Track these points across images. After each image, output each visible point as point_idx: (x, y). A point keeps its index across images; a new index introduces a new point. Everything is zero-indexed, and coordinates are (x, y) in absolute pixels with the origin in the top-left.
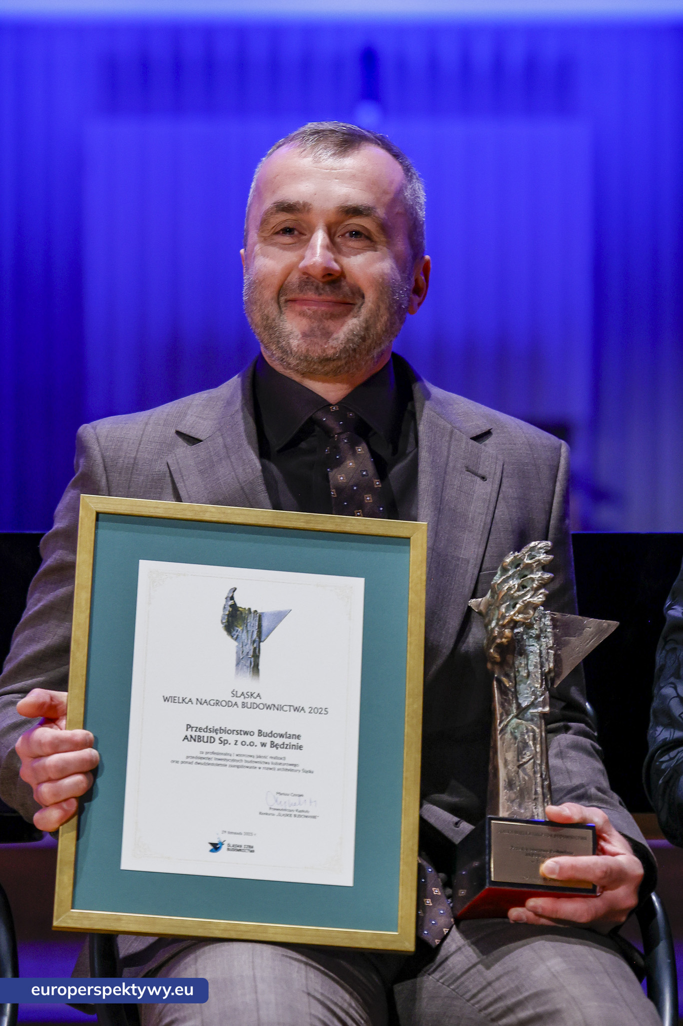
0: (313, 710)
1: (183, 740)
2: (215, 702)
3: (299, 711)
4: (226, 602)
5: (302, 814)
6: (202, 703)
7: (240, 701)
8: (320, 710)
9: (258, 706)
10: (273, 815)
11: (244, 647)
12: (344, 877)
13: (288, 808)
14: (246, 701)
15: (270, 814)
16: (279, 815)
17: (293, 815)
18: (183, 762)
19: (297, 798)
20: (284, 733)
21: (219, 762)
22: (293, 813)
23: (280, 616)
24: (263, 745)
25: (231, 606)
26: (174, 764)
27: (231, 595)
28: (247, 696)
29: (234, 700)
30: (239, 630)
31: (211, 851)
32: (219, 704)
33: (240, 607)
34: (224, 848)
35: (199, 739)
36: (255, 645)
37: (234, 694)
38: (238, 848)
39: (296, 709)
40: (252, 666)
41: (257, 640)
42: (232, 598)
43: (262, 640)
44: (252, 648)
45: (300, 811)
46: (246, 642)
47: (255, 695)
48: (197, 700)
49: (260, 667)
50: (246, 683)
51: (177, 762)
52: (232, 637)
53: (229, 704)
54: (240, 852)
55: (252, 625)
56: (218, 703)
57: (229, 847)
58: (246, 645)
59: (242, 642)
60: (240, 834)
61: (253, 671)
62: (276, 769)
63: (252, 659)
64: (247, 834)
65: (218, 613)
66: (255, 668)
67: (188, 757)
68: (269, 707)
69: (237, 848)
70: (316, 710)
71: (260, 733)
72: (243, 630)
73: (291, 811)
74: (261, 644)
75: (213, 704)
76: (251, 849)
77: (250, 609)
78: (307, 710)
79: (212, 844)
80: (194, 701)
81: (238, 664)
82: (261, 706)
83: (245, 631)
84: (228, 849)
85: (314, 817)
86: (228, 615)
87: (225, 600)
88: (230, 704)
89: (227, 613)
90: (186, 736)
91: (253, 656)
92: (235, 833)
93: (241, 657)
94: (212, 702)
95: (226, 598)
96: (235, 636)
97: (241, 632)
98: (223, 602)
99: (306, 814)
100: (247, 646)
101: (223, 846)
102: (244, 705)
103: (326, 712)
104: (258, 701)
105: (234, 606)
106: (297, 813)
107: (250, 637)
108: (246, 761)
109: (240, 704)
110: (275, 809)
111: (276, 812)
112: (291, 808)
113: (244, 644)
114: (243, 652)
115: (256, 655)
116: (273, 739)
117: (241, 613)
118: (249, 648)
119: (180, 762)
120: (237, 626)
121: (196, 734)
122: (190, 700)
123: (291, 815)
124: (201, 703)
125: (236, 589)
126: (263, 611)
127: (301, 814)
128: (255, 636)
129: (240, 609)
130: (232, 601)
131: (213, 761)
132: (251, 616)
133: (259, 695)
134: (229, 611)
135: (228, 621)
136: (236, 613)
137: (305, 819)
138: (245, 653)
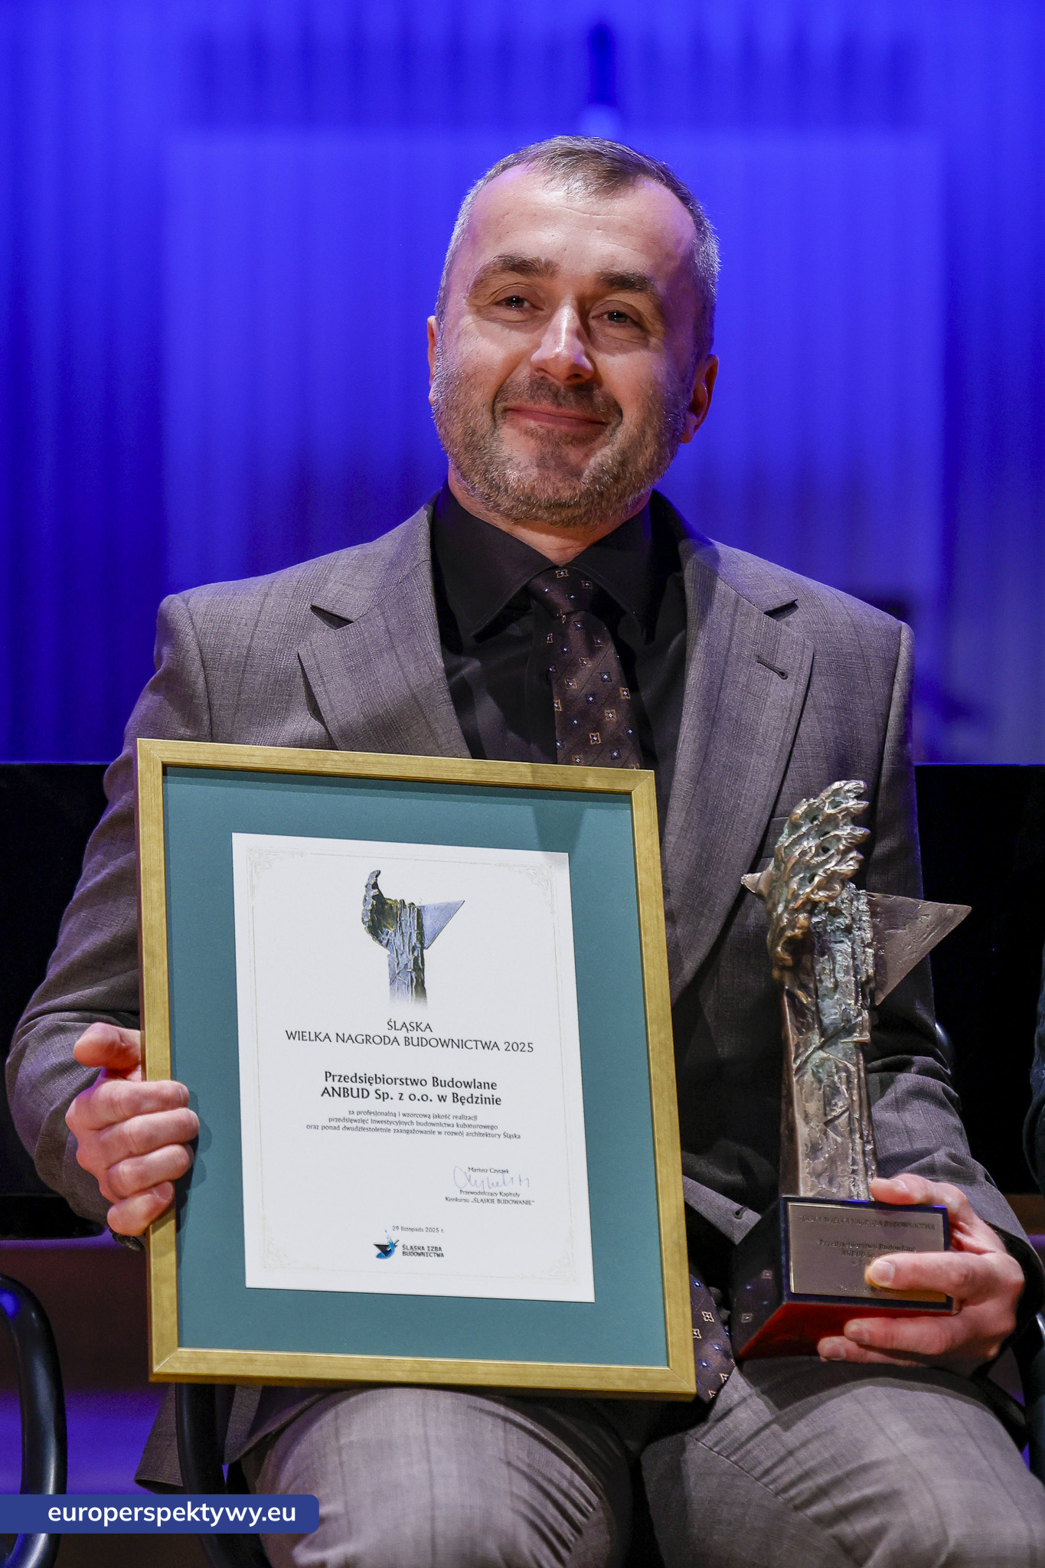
0: (512, 1047)
1: (322, 1095)
2: (364, 1038)
3: (490, 1048)
4: (367, 892)
5: (511, 1199)
6: (346, 1039)
7: (401, 1035)
8: (521, 1047)
9: (429, 1042)
10: (466, 1201)
11: (399, 956)
12: (581, 1288)
13: (487, 1190)
14: (410, 1035)
15: (461, 1200)
16: (476, 1200)
17: (496, 1201)
18: (324, 1127)
19: (500, 1175)
20: (470, 1080)
21: (379, 1126)
22: (496, 1198)
23: (448, 911)
24: (442, 1099)
25: (373, 897)
26: (313, 1130)
27: (373, 882)
28: (412, 1029)
29: (392, 1034)
30: (390, 932)
31: (379, 1256)
32: (371, 1040)
33: (389, 899)
34: (398, 1251)
35: (346, 1093)
36: (416, 954)
37: (391, 1025)
38: (419, 1251)
39: (485, 1046)
40: (414, 984)
41: (418, 945)
42: (375, 886)
43: (425, 945)
44: (411, 957)
45: (506, 1195)
46: (402, 948)
47: (423, 1027)
48: (337, 1034)
49: (426, 986)
50: (407, 1009)
51: (316, 1127)
52: (381, 942)
53: (383, 1039)
54: (422, 1257)
55: (408, 924)
56: (368, 1039)
57: (406, 1251)
58: (401, 955)
59: (396, 950)
60: (420, 1230)
61: (416, 992)
62: (465, 1134)
63: (414, 974)
64: (430, 1230)
65: (356, 908)
66: (419, 987)
67: (330, 1120)
68: (445, 1044)
69: (417, 1251)
70: (515, 1046)
71: (435, 1081)
72: (395, 932)
73: (492, 1194)
74: (425, 951)
75: (361, 1041)
76: (439, 1252)
77: (403, 902)
78: (502, 1047)
79: (378, 1246)
80: (333, 1037)
81: (392, 981)
82: (434, 1043)
83: (398, 934)
84: (404, 1253)
85: (528, 1203)
86: (371, 911)
87: (365, 888)
88: (387, 1040)
89: (370, 907)
90: (326, 1089)
91: (414, 970)
92: (412, 1229)
93: (397, 972)
94: (359, 1039)
95: (366, 887)
96: (385, 942)
97: (393, 935)
98: (362, 892)
99: (515, 1198)
100: (404, 956)
101: (396, 1249)
102: (408, 1041)
103: (530, 1049)
104: (427, 1035)
105: (379, 898)
106: (502, 1198)
107: (407, 941)
108: (418, 1124)
109: (401, 1041)
110: (468, 1193)
111: (471, 1197)
112: (493, 1190)
113: (400, 952)
114: (398, 964)
115: (419, 968)
116: (455, 1090)
117: (391, 907)
118: (407, 958)
119: (320, 1128)
120: (386, 927)
121: (339, 1087)
122: (327, 1036)
123: (493, 1201)
124: (343, 1041)
125: (379, 873)
126: (423, 904)
127: (509, 1198)
128: (414, 939)
129: (389, 901)
130: (376, 890)
131: (370, 1125)
132: (406, 912)
133: (428, 1026)
134: (372, 905)
135: (372, 920)
136: (383, 907)
137: (514, 1205)
138: (402, 966)
